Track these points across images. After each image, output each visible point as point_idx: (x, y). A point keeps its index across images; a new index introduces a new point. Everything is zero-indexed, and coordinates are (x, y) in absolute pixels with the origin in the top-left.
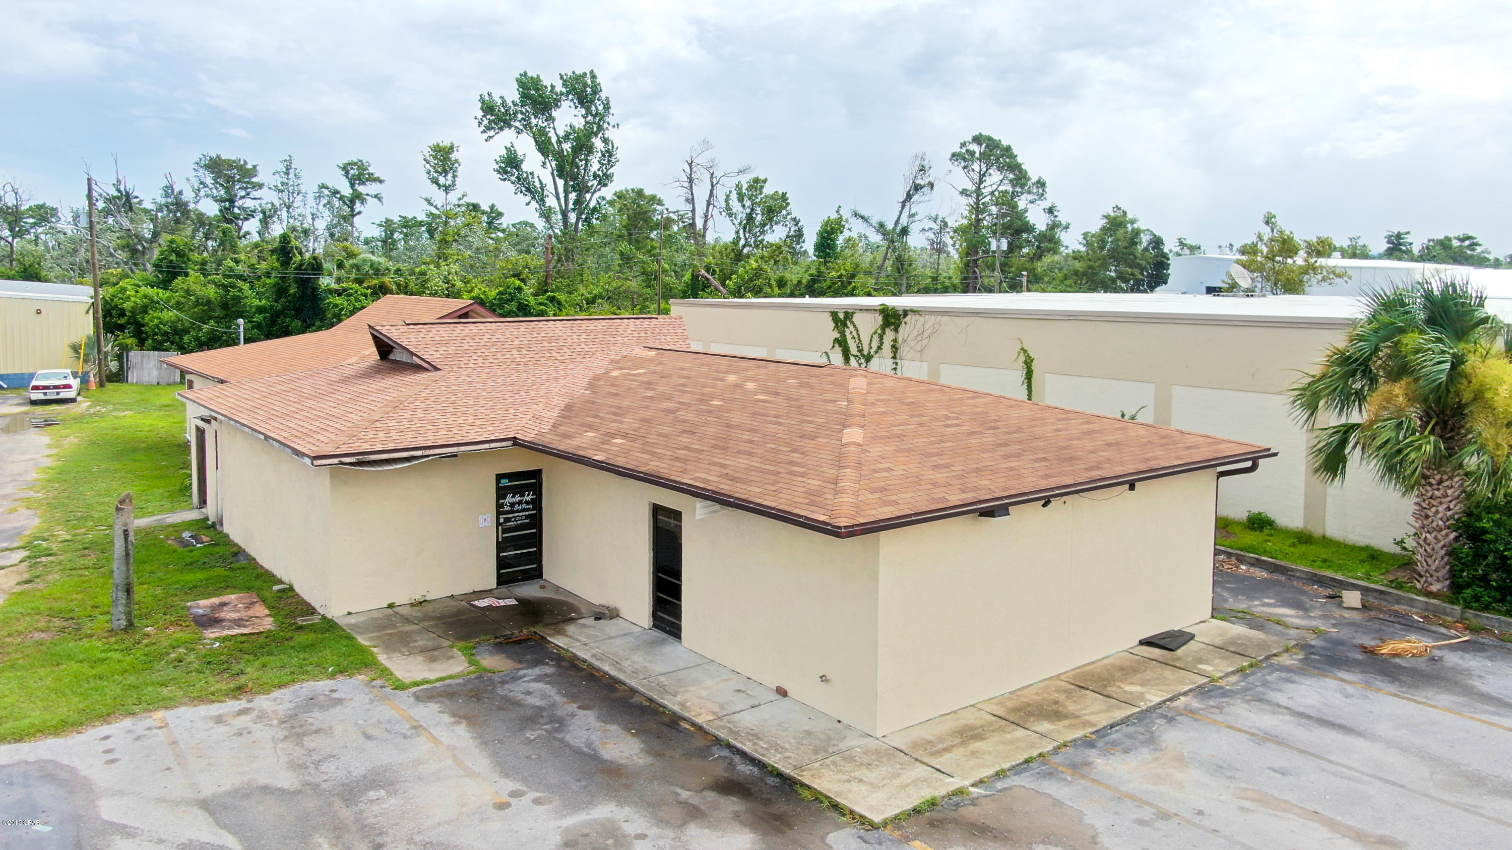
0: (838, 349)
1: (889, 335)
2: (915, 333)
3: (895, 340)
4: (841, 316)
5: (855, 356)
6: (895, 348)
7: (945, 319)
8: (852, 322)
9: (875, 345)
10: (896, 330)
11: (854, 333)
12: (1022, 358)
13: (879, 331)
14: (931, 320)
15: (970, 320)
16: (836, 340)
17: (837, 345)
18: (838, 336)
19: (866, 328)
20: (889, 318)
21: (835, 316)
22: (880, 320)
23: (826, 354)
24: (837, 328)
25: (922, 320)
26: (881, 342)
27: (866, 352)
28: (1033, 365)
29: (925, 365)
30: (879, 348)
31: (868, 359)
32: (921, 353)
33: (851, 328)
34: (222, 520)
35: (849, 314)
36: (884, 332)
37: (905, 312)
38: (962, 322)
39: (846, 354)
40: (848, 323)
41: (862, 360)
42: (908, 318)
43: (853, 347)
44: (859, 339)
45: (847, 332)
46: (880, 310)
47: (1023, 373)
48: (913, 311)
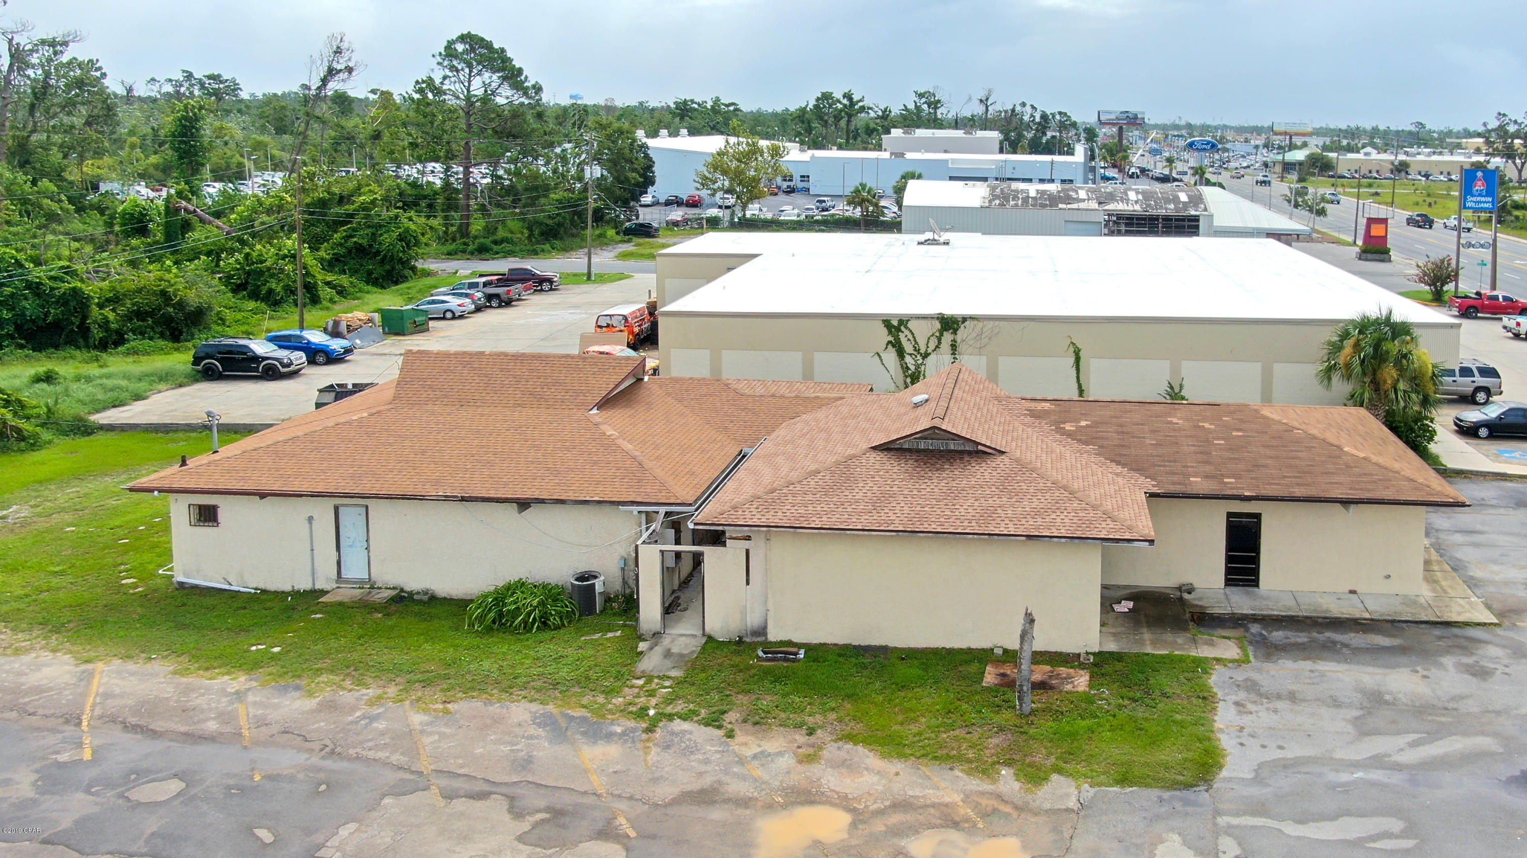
0: (892, 351)
1: (948, 336)
2: (974, 335)
3: (954, 341)
4: (895, 323)
5: (911, 355)
6: (954, 346)
7: (1002, 323)
8: (906, 328)
9: (932, 345)
10: (955, 332)
11: (910, 337)
12: (1072, 349)
13: (938, 334)
14: (991, 324)
15: (1025, 324)
16: (890, 342)
17: (890, 346)
18: (892, 339)
19: (923, 332)
20: (949, 324)
21: (887, 323)
22: (938, 325)
23: (878, 354)
24: (890, 332)
25: (980, 324)
26: (940, 342)
27: (922, 351)
28: (1081, 354)
29: (984, 359)
30: (937, 347)
31: (926, 356)
32: (980, 350)
33: (907, 332)
34: (762, 631)
35: (903, 322)
36: (942, 335)
37: (964, 319)
38: (1018, 325)
39: (901, 353)
40: (902, 328)
41: (919, 357)
42: (967, 323)
43: (908, 348)
44: (915, 341)
45: (902, 336)
46: (938, 318)
47: (1072, 360)
48: (972, 318)
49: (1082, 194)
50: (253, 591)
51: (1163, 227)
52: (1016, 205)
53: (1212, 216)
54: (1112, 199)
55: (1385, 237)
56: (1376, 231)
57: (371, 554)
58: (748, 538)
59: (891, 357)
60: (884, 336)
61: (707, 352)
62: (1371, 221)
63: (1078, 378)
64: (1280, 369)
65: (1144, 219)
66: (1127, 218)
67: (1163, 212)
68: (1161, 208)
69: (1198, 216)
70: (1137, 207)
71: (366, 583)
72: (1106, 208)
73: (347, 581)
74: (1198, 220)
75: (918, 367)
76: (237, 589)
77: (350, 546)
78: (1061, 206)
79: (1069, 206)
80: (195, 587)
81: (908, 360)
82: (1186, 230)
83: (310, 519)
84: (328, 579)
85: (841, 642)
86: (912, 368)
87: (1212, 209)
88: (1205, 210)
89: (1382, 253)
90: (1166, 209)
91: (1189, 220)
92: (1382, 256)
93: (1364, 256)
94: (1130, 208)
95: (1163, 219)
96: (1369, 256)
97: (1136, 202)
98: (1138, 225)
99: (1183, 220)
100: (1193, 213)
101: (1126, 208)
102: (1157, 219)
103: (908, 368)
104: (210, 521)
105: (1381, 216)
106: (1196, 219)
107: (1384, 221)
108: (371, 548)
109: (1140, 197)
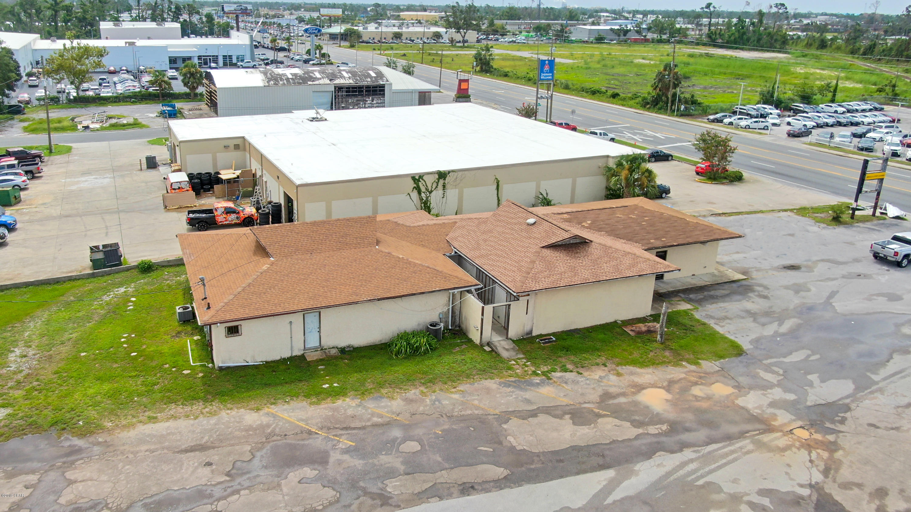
0: (415, 192)
1: (441, 181)
2: (453, 179)
3: (444, 183)
4: (417, 178)
5: (424, 192)
6: (444, 186)
7: (466, 172)
8: (423, 179)
9: (434, 187)
10: (445, 179)
11: (424, 183)
12: (496, 181)
13: (437, 181)
14: (460, 173)
15: (476, 171)
16: (415, 187)
17: (415, 189)
18: (415, 186)
19: (430, 180)
20: (442, 175)
21: (413, 178)
22: (437, 176)
23: (409, 194)
24: (415, 183)
25: (456, 174)
26: (437, 185)
27: (430, 190)
28: (500, 183)
29: (457, 190)
30: (436, 187)
31: (431, 192)
32: (456, 186)
33: (422, 181)
34: (531, 332)
35: (421, 176)
36: (439, 181)
37: (449, 172)
38: (473, 173)
39: (419, 192)
40: (421, 180)
41: (428, 193)
42: (450, 174)
43: (423, 189)
44: (426, 185)
45: (420, 184)
46: (437, 173)
47: (495, 187)
48: (453, 171)
49: (318, 75)
50: (261, 363)
51: (366, 92)
52: (284, 84)
53: (391, 84)
54: (336, 77)
55: (468, 89)
56: (464, 86)
57: (321, 334)
58: (529, 295)
59: (415, 195)
60: (412, 184)
61: (324, 203)
62: (461, 81)
63: (498, 194)
64: (580, 181)
65: (356, 88)
66: (347, 88)
67: (365, 83)
68: (364, 81)
69: (384, 85)
70: (351, 81)
71: (319, 348)
72: (335, 82)
73: (309, 349)
74: (384, 87)
75: (427, 198)
76: (253, 364)
77: (310, 332)
78: (309, 83)
79: (314, 83)
80: (228, 368)
81: (423, 195)
82: (378, 93)
83: (291, 322)
84: (299, 350)
85: (560, 331)
86: (425, 199)
87: (391, 80)
88: (387, 81)
89: (467, 98)
90: (367, 81)
91: (380, 87)
92: (467, 99)
93: (458, 100)
94: (347, 82)
95: (366, 88)
96: (461, 99)
97: (349, 78)
98: (353, 92)
99: (376, 87)
100: (382, 83)
101: (346, 82)
102: (363, 87)
103: (423, 199)
104: (235, 333)
105: (466, 78)
106: (383, 86)
107: (467, 81)
108: (322, 331)
109: (350, 75)
